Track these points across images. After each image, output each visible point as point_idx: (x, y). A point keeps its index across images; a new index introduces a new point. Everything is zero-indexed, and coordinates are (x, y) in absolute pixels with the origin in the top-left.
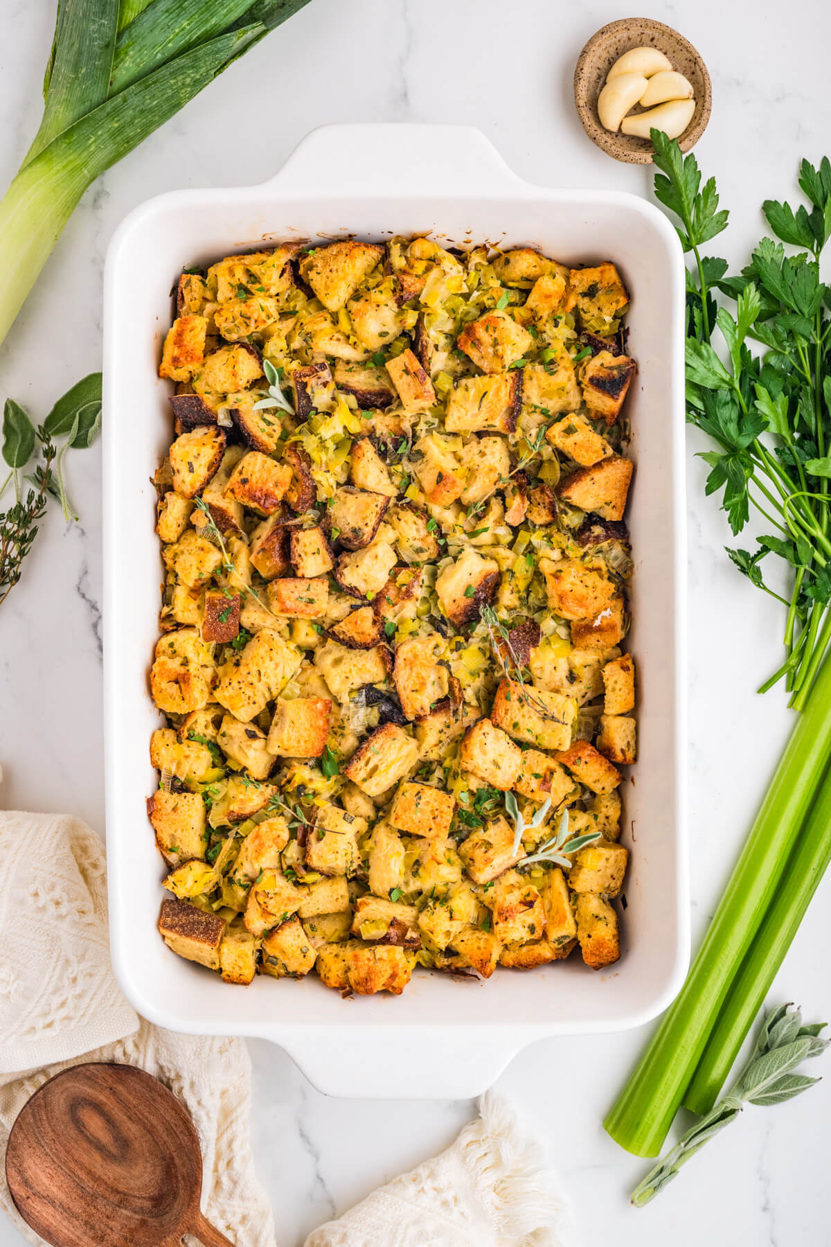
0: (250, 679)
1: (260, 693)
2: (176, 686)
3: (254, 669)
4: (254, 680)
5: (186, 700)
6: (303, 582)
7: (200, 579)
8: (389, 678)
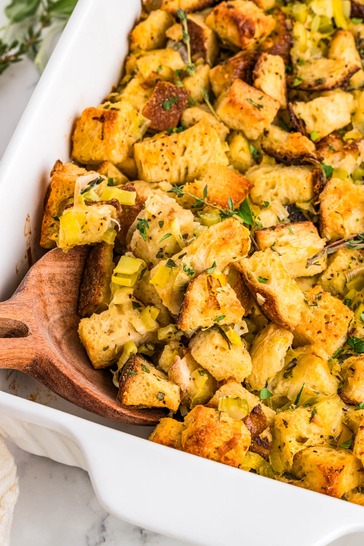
0: (174, 148)
1: (177, 167)
2: (100, 125)
3: (182, 142)
4: (178, 152)
5: (105, 141)
6: (258, 92)
7: (157, 73)
8: (316, 195)
